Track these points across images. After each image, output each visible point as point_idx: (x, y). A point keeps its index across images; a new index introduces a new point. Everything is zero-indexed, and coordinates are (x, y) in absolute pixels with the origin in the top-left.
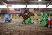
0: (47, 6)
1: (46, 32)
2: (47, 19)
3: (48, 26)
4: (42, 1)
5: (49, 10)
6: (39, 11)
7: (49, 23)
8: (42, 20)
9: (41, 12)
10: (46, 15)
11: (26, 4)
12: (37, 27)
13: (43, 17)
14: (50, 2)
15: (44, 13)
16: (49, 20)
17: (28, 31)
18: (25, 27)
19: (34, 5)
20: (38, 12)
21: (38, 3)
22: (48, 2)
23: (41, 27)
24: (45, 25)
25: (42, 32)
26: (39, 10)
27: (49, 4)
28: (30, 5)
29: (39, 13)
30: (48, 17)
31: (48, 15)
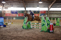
0: (48, 8)
1: (47, 38)
2: (49, 24)
3: (50, 31)
4: (42, 3)
5: (51, 13)
6: (40, 15)
7: (51, 28)
8: (43, 25)
9: (42, 15)
10: (48, 18)
11: (24, 6)
12: (37, 33)
13: (44, 21)
14: (52, 4)
15: (45, 16)
16: (51, 24)
17: (26, 37)
18: (23, 32)
19: (33, 7)
20: (38, 15)
21: (38, 6)
22: (50, 4)
23: (42, 32)
24: (47, 30)
25: (43, 38)
26: (40, 13)
27: (51, 6)
28: (30, 7)
29: (40, 16)
30: (50, 21)
31: (50, 18)
